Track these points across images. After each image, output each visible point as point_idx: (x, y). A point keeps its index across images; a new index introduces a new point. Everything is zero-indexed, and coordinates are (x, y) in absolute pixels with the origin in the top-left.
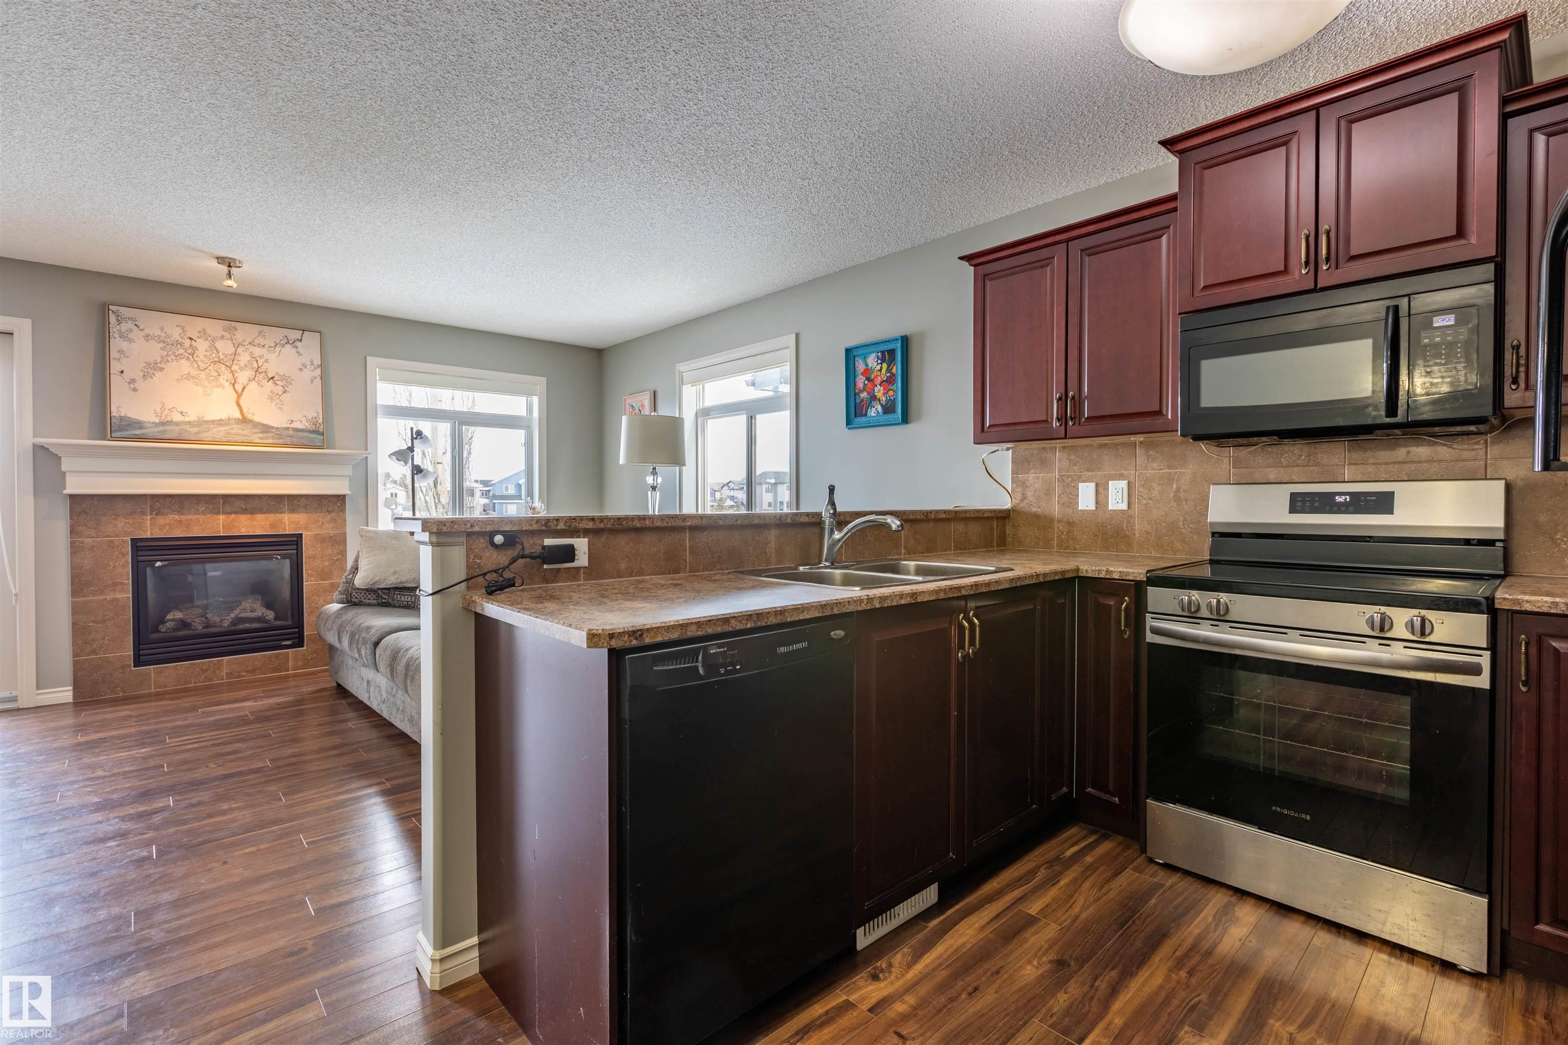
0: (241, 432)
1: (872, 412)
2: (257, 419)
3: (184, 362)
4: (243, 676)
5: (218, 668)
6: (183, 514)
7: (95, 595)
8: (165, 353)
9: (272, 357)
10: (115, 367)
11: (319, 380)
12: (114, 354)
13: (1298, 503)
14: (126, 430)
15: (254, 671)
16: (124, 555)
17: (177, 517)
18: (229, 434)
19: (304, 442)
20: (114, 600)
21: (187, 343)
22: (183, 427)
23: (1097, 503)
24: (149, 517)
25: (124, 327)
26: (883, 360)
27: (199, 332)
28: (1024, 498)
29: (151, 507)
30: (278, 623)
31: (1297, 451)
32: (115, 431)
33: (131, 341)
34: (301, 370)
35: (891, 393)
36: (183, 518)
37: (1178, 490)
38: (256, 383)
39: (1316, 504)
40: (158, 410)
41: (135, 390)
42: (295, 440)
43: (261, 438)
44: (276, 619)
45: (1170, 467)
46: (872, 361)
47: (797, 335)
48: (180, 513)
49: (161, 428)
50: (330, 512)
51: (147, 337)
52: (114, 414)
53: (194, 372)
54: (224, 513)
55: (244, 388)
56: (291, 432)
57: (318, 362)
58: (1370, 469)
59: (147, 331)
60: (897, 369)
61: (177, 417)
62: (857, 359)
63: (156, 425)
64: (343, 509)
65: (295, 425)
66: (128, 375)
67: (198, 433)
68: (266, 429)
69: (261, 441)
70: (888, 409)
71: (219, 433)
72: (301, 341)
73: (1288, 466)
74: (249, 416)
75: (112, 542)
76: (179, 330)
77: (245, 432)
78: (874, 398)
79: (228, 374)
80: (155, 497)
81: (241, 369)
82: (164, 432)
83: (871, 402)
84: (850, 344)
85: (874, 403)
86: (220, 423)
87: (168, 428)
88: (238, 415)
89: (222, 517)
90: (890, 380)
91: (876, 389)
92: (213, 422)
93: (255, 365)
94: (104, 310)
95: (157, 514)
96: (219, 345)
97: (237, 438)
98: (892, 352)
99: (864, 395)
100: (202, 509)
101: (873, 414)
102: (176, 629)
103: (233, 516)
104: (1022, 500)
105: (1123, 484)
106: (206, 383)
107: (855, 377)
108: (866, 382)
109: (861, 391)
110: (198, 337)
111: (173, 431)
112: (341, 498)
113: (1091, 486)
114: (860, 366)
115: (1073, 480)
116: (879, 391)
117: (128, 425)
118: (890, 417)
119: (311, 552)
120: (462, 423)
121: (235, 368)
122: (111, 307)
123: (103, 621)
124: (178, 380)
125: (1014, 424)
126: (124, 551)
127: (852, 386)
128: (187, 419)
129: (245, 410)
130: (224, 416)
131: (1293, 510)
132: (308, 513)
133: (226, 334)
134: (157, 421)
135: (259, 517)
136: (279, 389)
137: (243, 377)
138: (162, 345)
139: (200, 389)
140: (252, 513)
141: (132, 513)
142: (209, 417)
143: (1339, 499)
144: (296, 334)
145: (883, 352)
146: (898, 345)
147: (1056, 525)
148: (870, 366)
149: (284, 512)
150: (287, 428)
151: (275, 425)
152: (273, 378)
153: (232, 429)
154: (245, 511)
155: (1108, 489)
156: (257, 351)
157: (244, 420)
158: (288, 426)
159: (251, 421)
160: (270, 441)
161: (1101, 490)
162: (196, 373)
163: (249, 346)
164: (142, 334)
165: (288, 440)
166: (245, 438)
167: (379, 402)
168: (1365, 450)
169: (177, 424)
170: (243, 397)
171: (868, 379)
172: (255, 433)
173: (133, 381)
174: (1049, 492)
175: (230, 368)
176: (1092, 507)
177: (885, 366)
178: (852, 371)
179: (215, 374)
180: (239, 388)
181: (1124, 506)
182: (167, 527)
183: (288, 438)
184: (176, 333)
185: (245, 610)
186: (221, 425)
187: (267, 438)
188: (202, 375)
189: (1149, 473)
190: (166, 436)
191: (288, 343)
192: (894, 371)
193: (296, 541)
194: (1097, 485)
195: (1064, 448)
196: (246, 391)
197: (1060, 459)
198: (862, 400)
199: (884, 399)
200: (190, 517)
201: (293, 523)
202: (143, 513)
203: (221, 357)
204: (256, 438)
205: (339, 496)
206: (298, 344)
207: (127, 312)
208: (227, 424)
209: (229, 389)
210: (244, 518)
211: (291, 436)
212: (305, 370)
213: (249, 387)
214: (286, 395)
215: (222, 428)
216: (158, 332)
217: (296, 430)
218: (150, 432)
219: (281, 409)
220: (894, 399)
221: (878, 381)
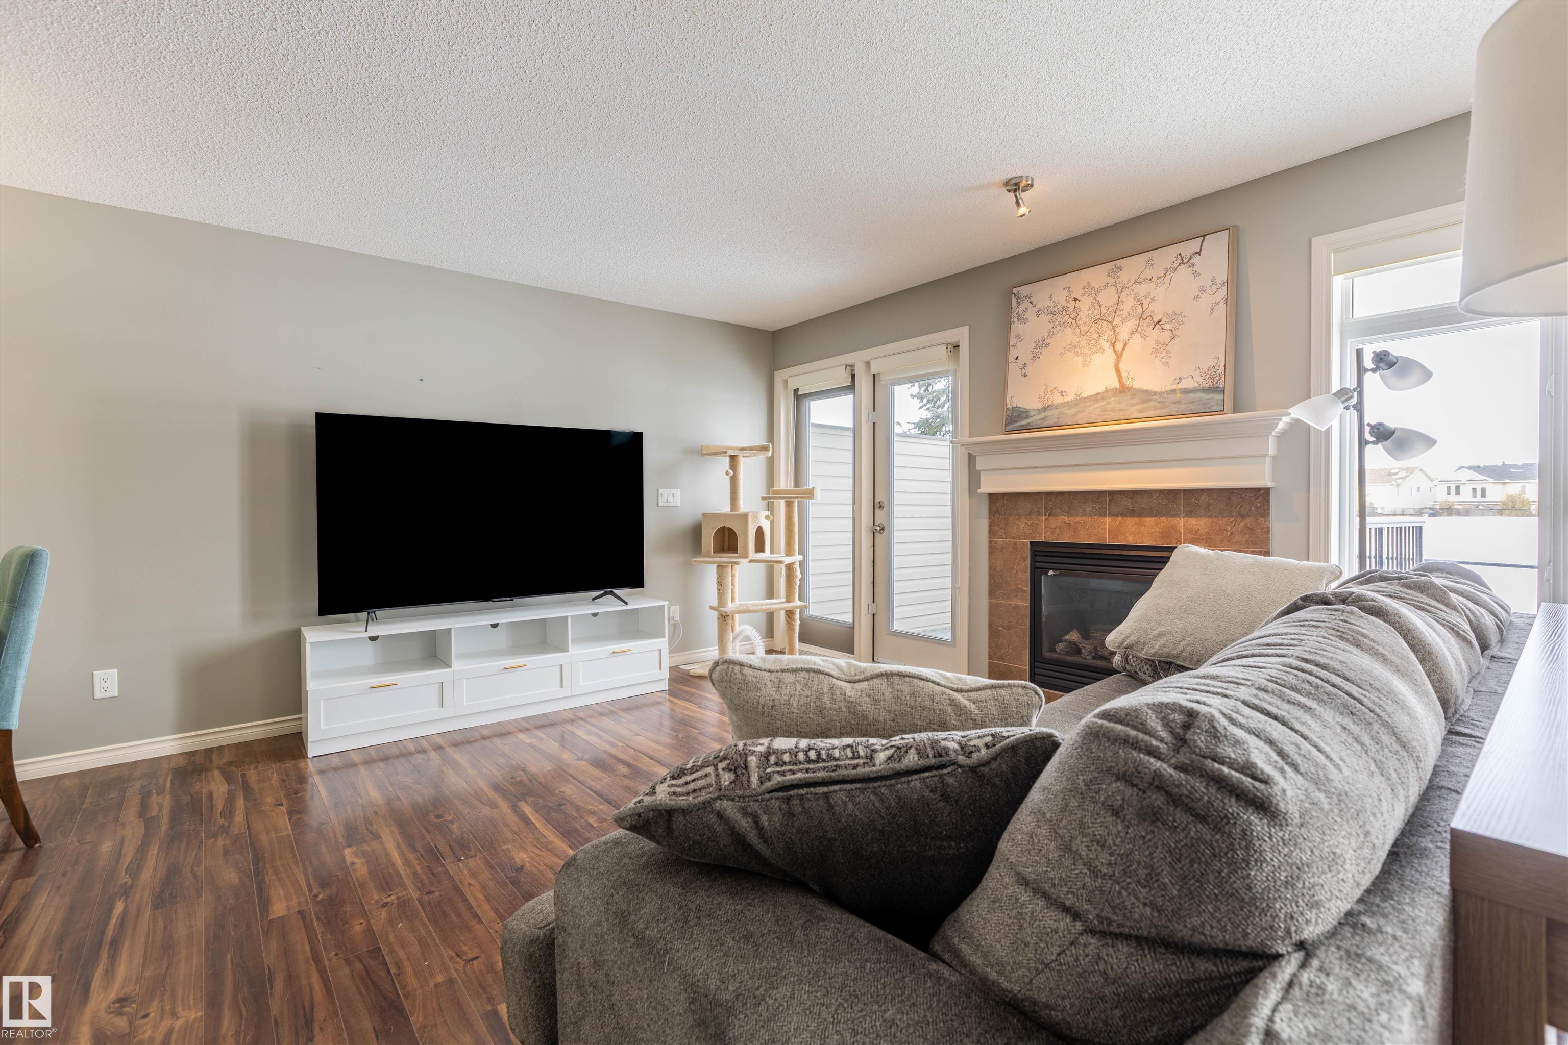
0: (1119, 405)
2: (1136, 385)
3: (1067, 330)
6: (1071, 515)
7: (1003, 599)
8: (1052, 325)
9: (1160, 291)
10: (1013, 355)
11: (1222, 306)
12: (1013, 340)
14: (1016, 422)
16: (1024, 559)
17: (1066, 519)
18: (1105, 410)
19: (1196, 407)
20: (1016, 607)
21: (1071, 305)
22: (1062, 410)
24: (1044, 518)
25: (1022, 308)
27: (1083, 288)
29: (1046, 507)
33: (1026, 321)
34: (1197, 297)
36: (1072, 520)
38: (1138, 336)
40: (1042, 395)
41: (1025, 375)
42: (1183, 408)
43: (1140, 411)
48: (1069, 514)
49: (1043, 415)
50: (1243, 517)
51: (1038, 313)
52: (1008, 406)
53: (1076, 340)
54: (1111, 515)
55: (1125, 345)
56: (1178, 396)
57: (1223, 277)
59: (1039, 306)
61: (1058, 399)
63: (1040, 411)
64: (1264, 512)
65: (1185, 384)
66: (1020, 362)
67: (1073, 415)
68: (1146, 396)
69: (1140, 415)
71: (1094, 411)
72: (1199, 253)
74: (1128, 382)
75: (1016, 544)
76: (1066, 293)
77: (1122, 406)
79: (1109, 332)
80: (1048, 494)
81: (1124, 320)
82: (1044, 419)
86: (1096, 398)
87: (1049, 413)
88: (1116, 384)
89: (1108, 520)
92: (1089, 397)
93: (1140, 310)
94: (1008, 296)
95: (1050, 515)
96: (1102, 296)
97: (1117, 414)
100: (1088, 509)
102: (1070, 654)
103: (1120, 519)
106: (1086, 351)
110: (1083, 295)
111: (1053, 416)
112: (1262, 495)
117: (1018, 416)
121: (1117, 321)
122: (1014, 290)
123: (1009, 628)
124: (1062, 354)
126: (1026, 555)
128: (1066, 399)
129: (1124, 375)
130: (1101, 389)
132: (1210, 517)
133: (1110, 279)
134: (1041, 407)
135: (1149, 521)
136: (1166, 336)
137: (1126, 329)
138: (1049, 317)
139: (1081, 359)
140: (1140, 516)
141: (1030, 513)
142: (1085, 395)
144: (1194, 245)
149: (1178, 516)
150: (1174, 391)
151: (1157, 389)
152: (1159, 322)
153: (1108, 403)
154: (1132, 513)
156: (1142, 289)
157: (1123, 389)
158: (1174, 387)
159: (1130, 389)
160: (1151, 413)
162: (1078, 340)
163: (1135, 287)
164: (1035, 309)
165: (1173, 409)
166: (1123, 413)
169: (1057, 407)
170: (1122, 359)
172: (1134, 405)
173: (1025, 365)
179: (1097, 335)
180: (1119, 347)
182: (1057, 531)
183: (1174, 406)
184: (1061, 297)
186: (1097, 400)
187: (1149, 409)
188: (1084, 341)
190: (1046, 424)
191: (1182, 263)
196: (1126, 349)
200: (1078, 519)
201: (1190, 531)
202: (1039, 514)
203: (1103, 311)
204: (1136, 411)
205: (1259, 490)
206: (1196, 259)
207: (1024, 290)
208: (1103, 399)
209: (1109, 351)
210: (1130, 522)
211: (1178, 402)
212: (1204, 297)
213: (1131, 343)
214: (1177, 340)
215: (1098, 405)
216: (1047, 303)
217: (1186, 391)
218: (1035, 419)
219: (1166, 364)
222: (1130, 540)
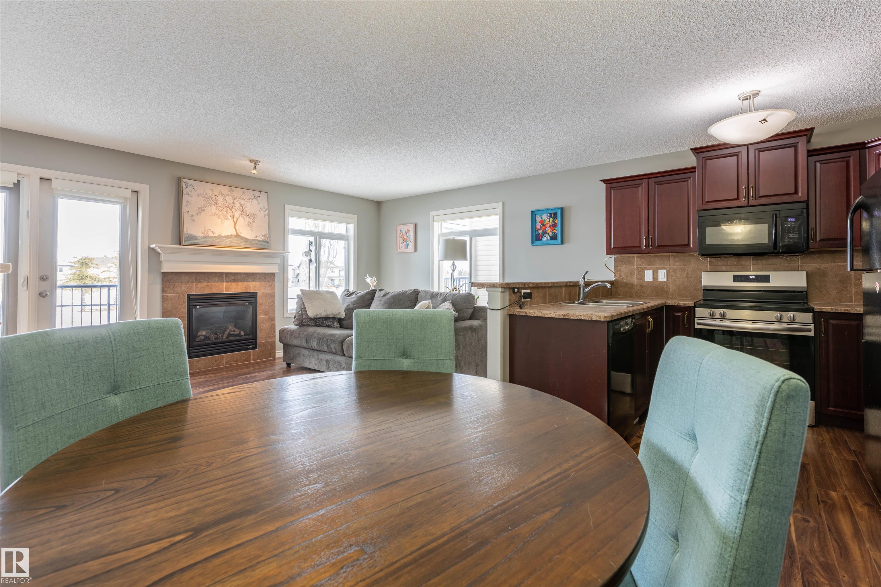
0: (236, 242)
1: (545, 239)
2: (242, 235)
3: (213, 207)
4: (232, 364)
5: (222, 360)
6: (209, 282)
8: (205, 203)
9: (248, 204)
10: (185, 209)
11: (267, 217)
12: (185, 203)
13: (737, 279)
14: (190, 240)
15: (236, 361)
16: (184, 303)
17: (206, 283)
18: (231, 242)
19: (261, 247)
21: (214, 197)
22: (213, 239)
23: (653, 278)
24: (195, 284)
25: (189, 189)
26: (551, 217)
27: (219, 192)
28: (620, 276)
29: (196, 279)
30: (246, 337)
31: (733, 260)
32: (186, 241)
33: (192, 196)
34: (260, 211)
35: (555, 231)
36: (209, 284)
37: (687, 273)
38: (242, 218)
39: (743, 279)
40: (203, 231)
41: (193, 221)
42: (258, 246)
43: (244, 245)
44: (245, 335)
45: (684, 265)
46: (545, 217)
47: (503, 203)
48: (208, 282)
49: (204, 240)
50: (269, 281)
51: (198, 195)
52: (185, 232)
53: (217, 212)
54: (226, 282)
55: (237, 220)
56: (256, 242)
57: (266, 207)
58: (760, 266)
59: (198, 192)
60: (558, 221)
61: (211, 234)
62: (536, 215)
63: (203, 238)
64: (274, 280)
65: (258, 238)
66: (190, 213)
67: (219, 242)
68: (246, 240)
69: (244, 246)
70: (554, 237)
71: (227, 242)
72: (259, 197)
73: (730, 265)
74: (239, 234)
75: (180, 296)
76: (210, 191)
77: (238, 242)
78: (545, 233)
79: (230, 213)
80: (197, 273)
81: (236, 210)
83: (544, 235)
84: (534, 209)
85: (545, 235)
86: (228, 237)
87: (208, 239)
88: (235, 233)
89: (225, 284)
90: (555, 225)
91: (547, 229)
92: (225, 236)
93: (242, 209)
94: (179, 181)
95: (198, 282)
96: (227, 198)
97: (235, 245)
98: (555, 214)
99: (540, 231)
100: (217, 280)
101: (545, 240)
102: (204, 340)
103: (229, 283)
104: (620, 277)
105: (665, 271)
106: (222, 217)
107: (536, 223)
108: (542, 226)
109: (539, 230)
110: (219, 195)
111: (209, 241)
112: (273, 274)
113: (651, 272)
114: (538, 219)
115: (642, 269)
116: (548, 230)
117: (191, 238)
118: (554, 241)
119: (261, 301)
120: (320, 238)
121: (233, 210)
122: (183, 180)
124: (210, 216)
125: (625, 247)
126: (184, 301)
127: (534, 227)
128: (215, 235)
129: (238, 231)
130: (229, 234)
131: (734, 281)
132: (260, 282)
133: (230, 193)
134: (203, 236)
135: (240, 283)
136: (251, 221)
137: (237, 214)
138: (204, 198)
139: (220, 220)
140: (237, 282)
141: (188, 282)
142: (223, 235)
143: (751, 277)
144: (257, 194)
145: (551, 214)
146: (560, 211)
147: (635, 287)
148: (544, 219)
149: (250, 282)
151: (250, 238)
152: (249, 215)
153: (233, 240)
154: (234, 281)
155: (658, 273)
156: (242, 202)
157: (238, 236)
158: (255, 239)
159: (240, 236)
160: (248, 246)
161: (655, 273)
162: (218, 212)
163: (239, 199)
164: (195, 193)
165: (255, 246)
166: (238, 244)
167: (289, 228)
168: (758, 260)
169: (211, 237)
170: (237, 224)
171: (543, 224)
172: (242, 242)
173: (192, 216)
174: (632, 274)
175: (232, 210)
176: (651, 280)
177: (551, 219)
178: (534, 221)
179: (226, 213)
180: (235, 220)
181: (665, 280)
182: (202, 289)
184: (209, 193)
185: (231, 331)
186: (228, 238)
187: (247, 245)
188: (221, 214)
189: (676, 267)
191: (254, 198)
192: (556, 221)
193: (253, 296)
194: (653, 271)
195: (638, 256)
197: (637, 261)
198: (540, 234)
199: (551, 233)
200: (212, 284)
201: (254, 287)
202: (193, 282)
203: (228, 204)
204: (242, 245)
205: (273, 273)
206: (259, 198)
207: (189, 182)
208: (231, 238)
209: (231, 220)
210: (234, 284)
211: (256, 244)
212: (262, 211)
213: (239, 220)
214: (254, 223)
215: (229, 240)
216: (202, 192)
217: (258, 241)
218: (200, 241)
219: (252, 230)
220: (557, 234)
221: (548, 226)
222: (233, 291)
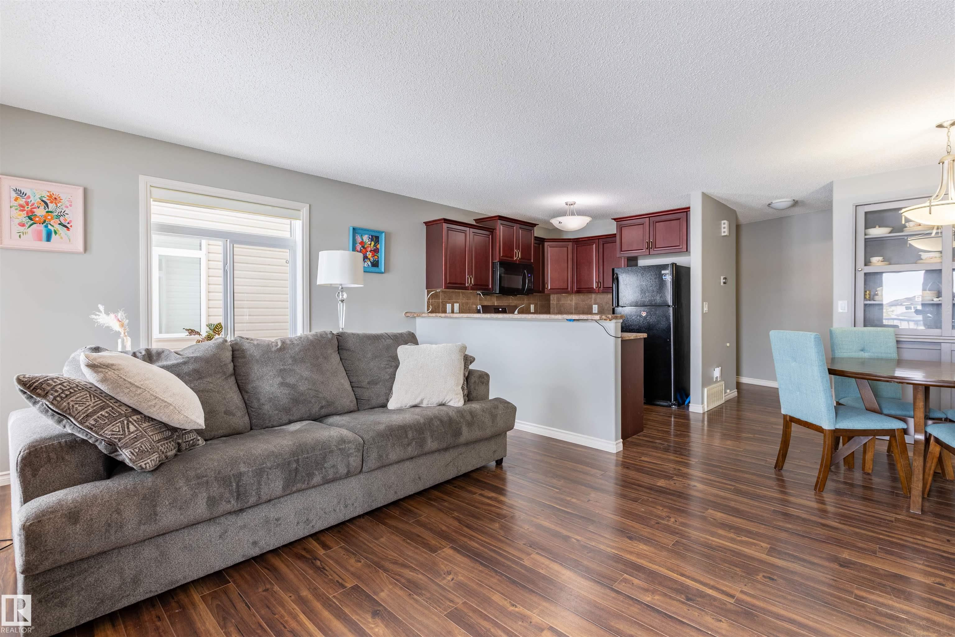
26: (372, 240)
35: (377, 257)
37: (469, 306)
45: (468, 300)
46: (366, 238)
47: (310, 206)
60: (381, 247)
62: (358, 234)
78: (366, 257)
83: (364, 259)
84: (356, 226)
85: (366, 260)
90: (377, 251)
91: (367, 253)
98: (378, 238)
101: (365, 266)
105: (458, 304)
107: (357, 242)
108: (362, 248)
114: (359, 239)
115: (445, 303)
116: (369, 254)
118: (375, 269)
125: (456, 283)
143: (500, 310)
145: (372, 236)
148: (364, 241)
155: (454, 306)
174: (438, 306)
176: (450, 311)
177: (373, 243)
178: (355, 240)
181: (458, 311)
189: (463, 301)
192: (378, 246)
194: (451, 305)
199: (372, 259)
220: (378, 260)
221: (369, 249)
